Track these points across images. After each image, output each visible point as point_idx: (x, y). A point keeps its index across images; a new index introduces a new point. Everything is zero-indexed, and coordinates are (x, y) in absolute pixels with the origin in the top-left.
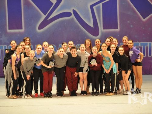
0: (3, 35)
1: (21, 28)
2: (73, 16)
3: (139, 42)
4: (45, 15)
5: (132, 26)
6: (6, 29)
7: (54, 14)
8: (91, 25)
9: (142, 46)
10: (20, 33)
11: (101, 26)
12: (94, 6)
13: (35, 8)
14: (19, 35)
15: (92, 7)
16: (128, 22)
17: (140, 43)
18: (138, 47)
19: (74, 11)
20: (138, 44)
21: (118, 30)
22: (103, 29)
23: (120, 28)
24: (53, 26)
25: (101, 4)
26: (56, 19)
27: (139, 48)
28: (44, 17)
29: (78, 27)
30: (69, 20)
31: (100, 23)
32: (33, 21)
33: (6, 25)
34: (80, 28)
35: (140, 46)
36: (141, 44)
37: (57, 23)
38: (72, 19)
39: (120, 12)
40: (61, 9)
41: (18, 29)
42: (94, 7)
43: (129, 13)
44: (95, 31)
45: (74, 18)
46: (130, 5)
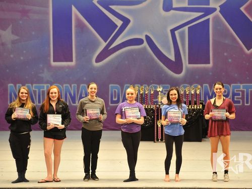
0: (45, 70)
1: (71, 61)
2: (145, 43)
3: (241, 83)
4: (106, 41)
5: (230, 60)
6: (49, 61)
7: (118, 41)
8: (172, 57)
9: (245, 90)
10: (69, 67)
11: (185, 59)
12: (176, 30)
13: (91, 32)
14: (67, 70)
15: (173, 31)
16: (225, 54)
17: (241, 85)
18: (239, 91)
19: (147, 37)
20: (239, 87)
21: (210, 65)
22: (189, 63)
23: (214, 63)
24: (117, 57)
25: (186, 28)
26: (121, 48)
27: (241, 93)
28: (104, 44)
29: (153, 60)
30: (139, 50)
31: (185, 55)
32: (87, 50)
33: (49, 55)
34: (156, 62)
35: (241, 89)
36: (244, 87)
37: (122, 53)
38: (145, 48)
39: (213, 40)
40: (128, 34)
41: (66, 61)
42: (176, 33)
43: (227, 42)
44: (176, 66)
45: (148, 47)
46: (228, 30)
